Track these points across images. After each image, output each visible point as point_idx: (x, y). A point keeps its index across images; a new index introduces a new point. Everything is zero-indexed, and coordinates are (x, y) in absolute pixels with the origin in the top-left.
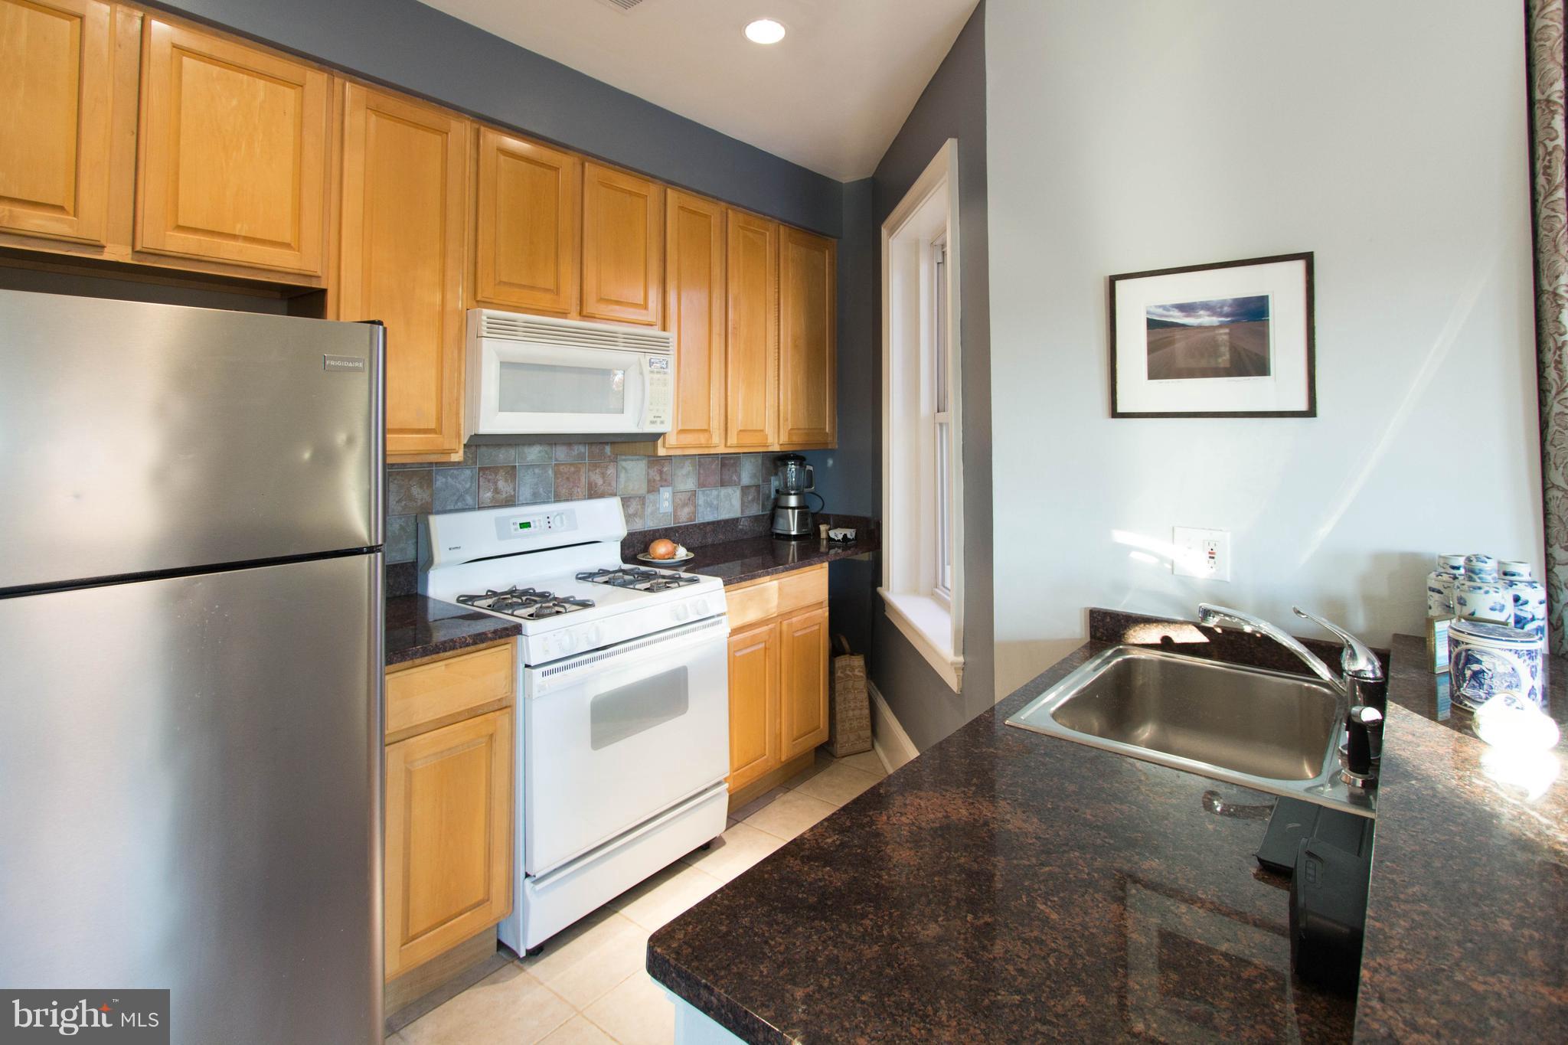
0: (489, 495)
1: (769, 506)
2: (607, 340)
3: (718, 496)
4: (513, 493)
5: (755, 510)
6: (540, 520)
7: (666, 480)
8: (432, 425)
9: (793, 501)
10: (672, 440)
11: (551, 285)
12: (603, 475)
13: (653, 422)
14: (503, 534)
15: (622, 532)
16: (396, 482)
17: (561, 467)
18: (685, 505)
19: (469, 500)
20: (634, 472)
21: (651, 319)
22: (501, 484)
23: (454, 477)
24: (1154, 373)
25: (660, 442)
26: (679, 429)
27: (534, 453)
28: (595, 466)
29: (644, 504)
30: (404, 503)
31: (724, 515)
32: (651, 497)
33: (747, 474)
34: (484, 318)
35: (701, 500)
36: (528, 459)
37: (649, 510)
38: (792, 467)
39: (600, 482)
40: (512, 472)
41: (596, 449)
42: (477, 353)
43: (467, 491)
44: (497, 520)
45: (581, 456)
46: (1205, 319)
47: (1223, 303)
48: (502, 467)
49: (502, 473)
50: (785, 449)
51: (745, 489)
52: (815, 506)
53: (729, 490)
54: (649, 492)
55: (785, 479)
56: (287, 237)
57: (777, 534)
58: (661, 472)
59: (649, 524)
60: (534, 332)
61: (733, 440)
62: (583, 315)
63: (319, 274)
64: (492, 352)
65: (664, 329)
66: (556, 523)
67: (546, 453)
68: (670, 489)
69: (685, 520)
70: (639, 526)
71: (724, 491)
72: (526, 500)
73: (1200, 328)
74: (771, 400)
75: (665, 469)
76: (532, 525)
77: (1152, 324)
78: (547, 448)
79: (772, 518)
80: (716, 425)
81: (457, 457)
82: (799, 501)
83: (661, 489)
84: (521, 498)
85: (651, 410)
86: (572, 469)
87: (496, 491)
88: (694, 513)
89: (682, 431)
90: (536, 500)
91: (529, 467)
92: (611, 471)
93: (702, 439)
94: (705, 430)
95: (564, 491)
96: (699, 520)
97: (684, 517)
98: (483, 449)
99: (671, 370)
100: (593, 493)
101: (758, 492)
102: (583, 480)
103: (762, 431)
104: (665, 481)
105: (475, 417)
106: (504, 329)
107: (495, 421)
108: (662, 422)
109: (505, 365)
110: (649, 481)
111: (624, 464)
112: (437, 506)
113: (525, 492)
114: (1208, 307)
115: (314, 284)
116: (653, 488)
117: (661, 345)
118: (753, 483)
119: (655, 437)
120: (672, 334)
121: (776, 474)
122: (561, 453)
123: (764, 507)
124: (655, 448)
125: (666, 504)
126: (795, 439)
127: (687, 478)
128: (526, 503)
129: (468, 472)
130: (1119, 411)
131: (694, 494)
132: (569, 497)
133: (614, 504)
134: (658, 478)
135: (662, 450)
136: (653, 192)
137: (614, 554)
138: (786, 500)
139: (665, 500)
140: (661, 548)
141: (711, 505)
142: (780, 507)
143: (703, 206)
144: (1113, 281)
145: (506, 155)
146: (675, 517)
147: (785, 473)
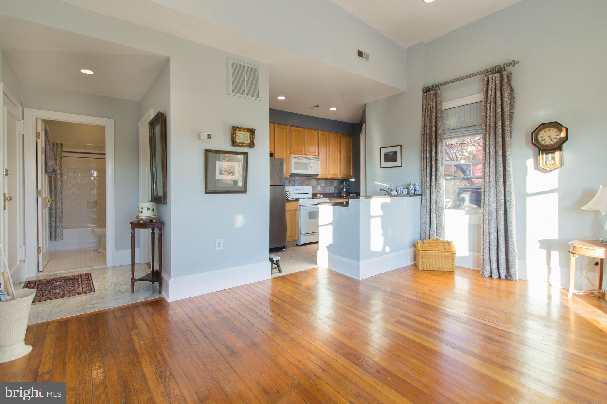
2: (309, 158)
3: (329, 188)
4: (294, 185)
5: (337, 191)
6: (299, 189)
9: (345, 190)
10: (320, 176)
11: (301, 150)
12: (308, 182)
14: (294, 190)
15: (312, 192)
17: (302, 180)
18: (323, 189)
20: (314, 182)
21: (316, 155)
22: (293, 183)
24: (386, 161)
25: (318, 176)
27: (297, 178)
29: (315, 188)
31: (331, 192)
32: (317, 187)
33: (336, 183)
34: (292, 156)
37: (316, 189)
38: (344, 182)
39: (308, 183)
40: (294, 181)
41: (307, 178)
42: (291, 160)
43: (288, 184)
44: (293, 188)
45: (305, 179)
46: (391, 154)
47: (392, 152)
50: (342, 178)
51: (335, 187)
52: (349, 191)
55: (343, 186)
57: (342, 196)
58: (318, 183)
59: (317, 192)
60: (299, 158)
61: (331, 176)
62: (305, 154)
63: (273, 151)
64: (293, 161)
65: (318, 156)
66: (301, 190)
68: (320, 186)
70: (314, 192)
71: (330, 187)
73: (390, 155)
74: (339, 169)
77: (385, 155)
78: (299, 177)
79: (341, 193)
80: (328, 173)
81: (289, 177)
85: (316, 170)
87: (292, 184)
88: (325, 191)
89: (322, 174)
90: (298, 186)
92: (310, 182)
93: (325, 176)
94: (326, 174)
95: (302, 185)
97: (323, 191)
99: (320, 163)
100: (307, 185)
101: (338, 188)
102: (305, 183)
103: (337, 175)
104: (319, 184)
105: (291, 170)
106: (295, 157)
107: (294, 172)
108: (318, 172)
109: (295, 163)
111: (313, 180)
113: (296, 184)
114: (391, 152)
115: (273, 153)
116: (317, 185)
117: (317, 159)
118: (337, 186)
119: (317, 175)
120: (320, 157)
121: (341, 185)
122: (301, 178)
123: (339, 191)
124: (317, 177)
125: (319, 189)
126: (344, 176)
127: (323, 184)
128: (296, 186)
129: (288, 181)
130: (381, 167)
131: (325, 187)
132: (303, 186)
133: (310, 187)
134: (318, 184)
135: (318, 178)
136: (316, 132)
137: (310, 196)
138: (343, 189)
139: (319, 188)
140: (318, 195)
141: (328, 190)
142: (342, 191)
143: (325, 133)
144: (381, 148)
145: (294, 130)
146: (321, 191)
147: (343, 184)
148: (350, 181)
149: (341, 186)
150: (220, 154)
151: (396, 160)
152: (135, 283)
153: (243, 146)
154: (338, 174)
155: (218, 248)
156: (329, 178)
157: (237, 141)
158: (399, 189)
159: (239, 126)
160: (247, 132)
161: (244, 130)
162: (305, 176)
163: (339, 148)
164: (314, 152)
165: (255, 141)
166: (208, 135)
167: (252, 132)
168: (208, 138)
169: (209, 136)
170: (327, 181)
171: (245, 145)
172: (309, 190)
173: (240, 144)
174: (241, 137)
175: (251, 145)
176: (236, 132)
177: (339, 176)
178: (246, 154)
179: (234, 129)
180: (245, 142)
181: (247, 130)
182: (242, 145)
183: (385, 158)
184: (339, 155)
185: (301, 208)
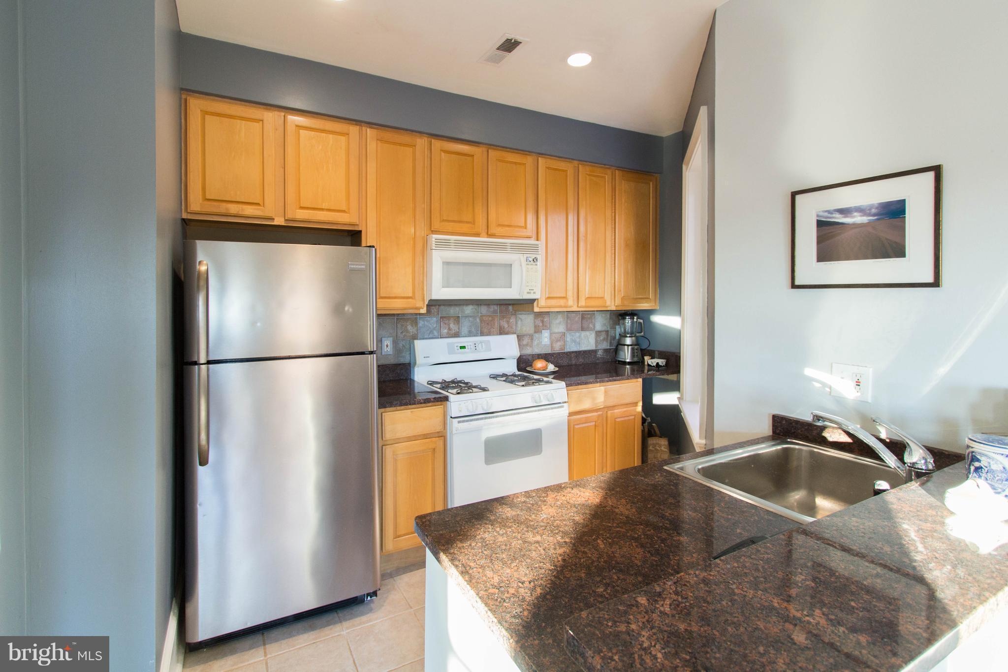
0: (446, 331)
1: (615, 343)
2: (502, 248)
3: (580, 336)
4: (458, 331)
5: (605, 345)
6: (470, 345)
7: (546, 326)
8: (410, 295)
9: (628, 341)
10: (542, 303)
11: (470, 220)
12: (508, 322)
13: (528, 293)
14: (451, 351)
15: (517, 354)
16: (400, 323)
17: (484, 318)
18: (558, 341)
19: (436, 333)
20: (526, 322)
21: (529, 234)
22: (452, 326)
23: (428, 321)
25: (535, 304)
26: (547, 296)
27: (469, 310)
28: (503, 317)
29: (532, 339)
30: (404, 334)
31: (584, 348)
32: (537, 335)
33: (600, 323)
34: (434, 240)
35: (568, 338)
36: (466, 313)
37: (535, 343)
38: (628, 320)
39: (506, 326)
40: (457, 319)
41: (503, 308)
43: (434, 329)
44: (448, 344)
45: (495, 312)
48: (452, 317)
49: (452, 320)
50: (619, 309)
51: (598, 333)
52: (644, 346)
53: (588, 333)
54: (535, 332)
55: (625, 330)
56: (344, 208)
57: (619, 361)
58: (543, 322)
59: (534, 352)
60: (459, 245)
61: (582, 302)
62: (490, 235)
63: (358, 223)
64: (438, 258)
65: (537, 240)
66: (479, 347)
67: (476, 309)
68: (548, 331)
69: (558, 349)
70: (528, 351)
71: (583, 334)
72: (465, 334)
73: (855, 226)
74: (608, 279)
75: (545, 320)
76: (466, 347)
78: (476, 307)
79: (616, 351)
80: (571, 294)
81: (424, 311)
82: (632, 341)
83: (543, 331)
84: (462, 333)
85: (528, 286)
86: (490, 319)
87: (449, 329)
88: (564, 345)
89: (549, 298)
90: (470, 334)
91: (467, 317)
92: (512, 320)
93: (562, 302)
94: (564, 298)
95: (485, 330)
96: (567, 350)
97: (557, 348)
98: (442, 307)
99: (541, 263)
100: (502, 332)
101: (607, 335)
102: (496, 324)
103: (603, 298)
105: (430, 290)
106: (445, 244)
107: (442, 292)
108: (534, 293)
109: (447, 264)
110: (535, 327)
111: (520, 316)
112: (420, 336)
113: (465, 330)
115: (356, 228)
116: (538, 330)
117: (533, 248)
118: (604, 328)
119: (532, 301)
120: (541, 244)
121: (619, 324)
122: (484, 310)
123: (611, 344)
124: (533, 307)
126: (626, 303)
127: (558, 327)
128: (463, 337)
129: (435, 319)
131: (564, 334)
132: (489, 334)
133: (513, 338)
134: (541, 324)
135: (538, 309)
136: (529, 161)
137: (511, 367)
138: (625, 340)
141: (575, 341)
142: (620, 344)
143: (561, 165)
144: (795, 194)
145: (446, 153)
146: (552, 347)
147: (624, 324)
149: (619, 330)
154: (608, 297)
156: (577, 309)
162: (495, 304)
163: (609, 213)
164: (523, 225)
170: (571, 316)
172: (507, 346)
177: (608, 303)
183: (821, 240)
184: (609, 234)
185: (454, 430)
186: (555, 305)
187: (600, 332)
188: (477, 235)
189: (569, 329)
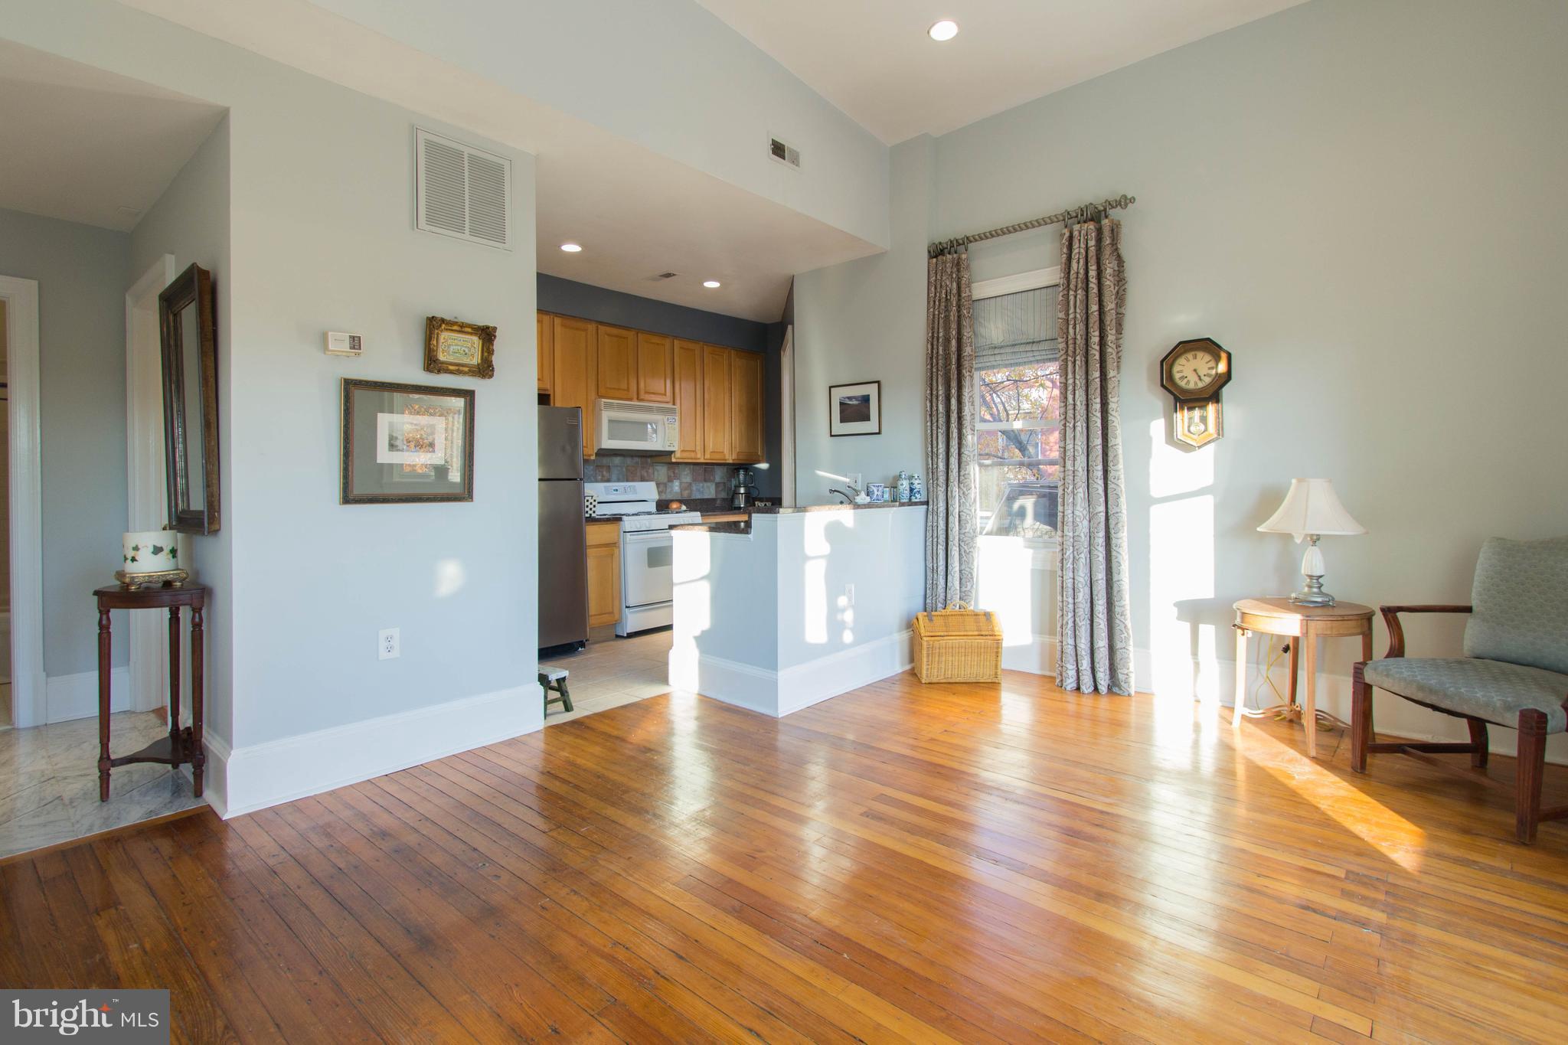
0: (599, 477)
2: (649, 410)
3: (703, 487)
4: (608, 477)
5: (723, 495)
6: (622, 489)
8: (585, 445)
9: (742, 490)
10: (678, 455)
11: (626, 388)
12: (647, 472)
13: (669, 446)
15: (656, 497)
17: (629, 467)
18: (686, 489)
19: (593, 480)
20: (662, 471)
21: (668, 400)
22: (605, 473)
23: (587, 469)
24: (843, 420)
25: (673, 455)
26: (681, 449)
27: (617, 460)
28: (643, 468)
29: (666, 488)
31: (706, 496)
32: (670, 484)
33: (719, 475)
34: (603, 402)
35: (694, 488)
36: (615, 462)
37: (668, 490)
38: (742, 472)
39: (645, 474)
40: (608, 467)
41: (644, 459)
42: (601, 414)
44: (605, 487)
45: (637, 463)
46: (855, 402)
47: (858, 397)
49: (604, 468)
50: (735, 462)
51: (717, 485)
52: (755, 494)
53: (709, 484)
54: (668, 481)
55: (739, 481)
57: (735, 507)
58: (674, 473)
59: (669, 497)
60: (621, 407)
61: (708, 456)
62: (638, 399)
63: (549, 389)
64: (606, 416)
65: (674, 404)
66: (627, 490)
67: (623, 460)
68: (678, 481)
69: (686, 497)
70: (664, 497)
71: (705, 484)
72: (615, 480)
73: (853, 405)
74: (727, 436)
75: (676, 469)
76: (619, 490)
77: (841, 404)
78: (622, 458)
79: (732, 500)
80: (699, 448)
81: (593, 457)
82: (745, 490)
83: (674, 480)
84: (612, 479)
85: (669, 440)
86: (634, 466)
87: (603, 476)
88: (691, 494)
89: (682, 451)
90: (619, 480)
91: (615, 465)
92: (651, 470)
93: (693, 455)
94: (693, 451)
95: (630, 479)
96: (693, 497)
97: (686, 494)
99: (677, 424)
100: (643, 479)
101: (725, 485)
102: (639, 472)
103: (723, 452)
104: (676, 477)
105: (599, 441)
106: (609, 406)
107: (608, 444)
108: (674, 446)
109: (610, 421)
110: (669, 474)
111: (659, 465)
113: (614, 477)
114: (854, 398)
115: (546, 393)
116: (670, 480)
117: (672, 411)
118: (722, 481)
119: (672, 452)
120: (677, 407)
121: (734, 477)
122: (629, 461)
123: (728, 494)
124: (671, 458)
125: (677, 488)
126: (741, 457)
127: (686, 476)
128: (615, 482)
129: (592, 467)
130: (833, 434)
131: (690, 484)
132: (633, 481)
133: (652, 485)
134: (672, 475)
135: (674, 460)
136: (667, 342)
137: (652, 507)
138: (739, 490)
139: (676, 486)
140: (674, 506)
141: (699, 491)
142: (736, 493)
143: (691, 346)
144: (830, 387)
145: (608, 335)
146: (682, 495)
147: (738, 477)
148: (757, 468)
149: (734, 482)
150: (395, 393)
151: (867, 418)
152: (113, 771)
153: (459, 372)
154: (726, 451)
155: (383, 654)
156: (702, 461)
157: (442, 357)
158: (875, 489)
159: (447, 317)
160: (471, 334)
161: (462, 327)
162: (639, 456)
163: (727, 384)
164: (663, 392)
165: (496, 360)
166: (353, 338)
167: (487, 335)
168: (351, 348)
169: (355, 342)
170: (697, 467)
171: (466, 369)
172: (649, 491)
173: (451, 368)
174: (455, 347)
175: (485, 370)
176: (438, 334)
177: (727, 457)
178: (469, 395)
179: (433, 325)
180: (466, 360)
181: (472, 328)
182: (459, 370)
183: (842, 412)
184: (727, 402)
185: (628, 539)
186: (688, 458)
187: (719, 483)
188: (631, 399)
189: (695, 480)
